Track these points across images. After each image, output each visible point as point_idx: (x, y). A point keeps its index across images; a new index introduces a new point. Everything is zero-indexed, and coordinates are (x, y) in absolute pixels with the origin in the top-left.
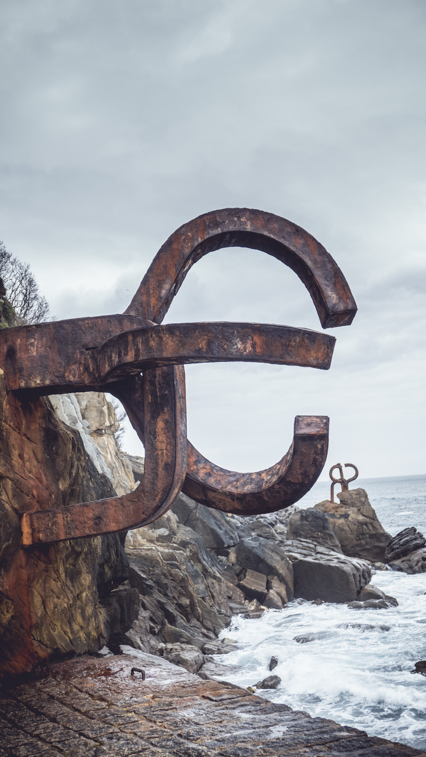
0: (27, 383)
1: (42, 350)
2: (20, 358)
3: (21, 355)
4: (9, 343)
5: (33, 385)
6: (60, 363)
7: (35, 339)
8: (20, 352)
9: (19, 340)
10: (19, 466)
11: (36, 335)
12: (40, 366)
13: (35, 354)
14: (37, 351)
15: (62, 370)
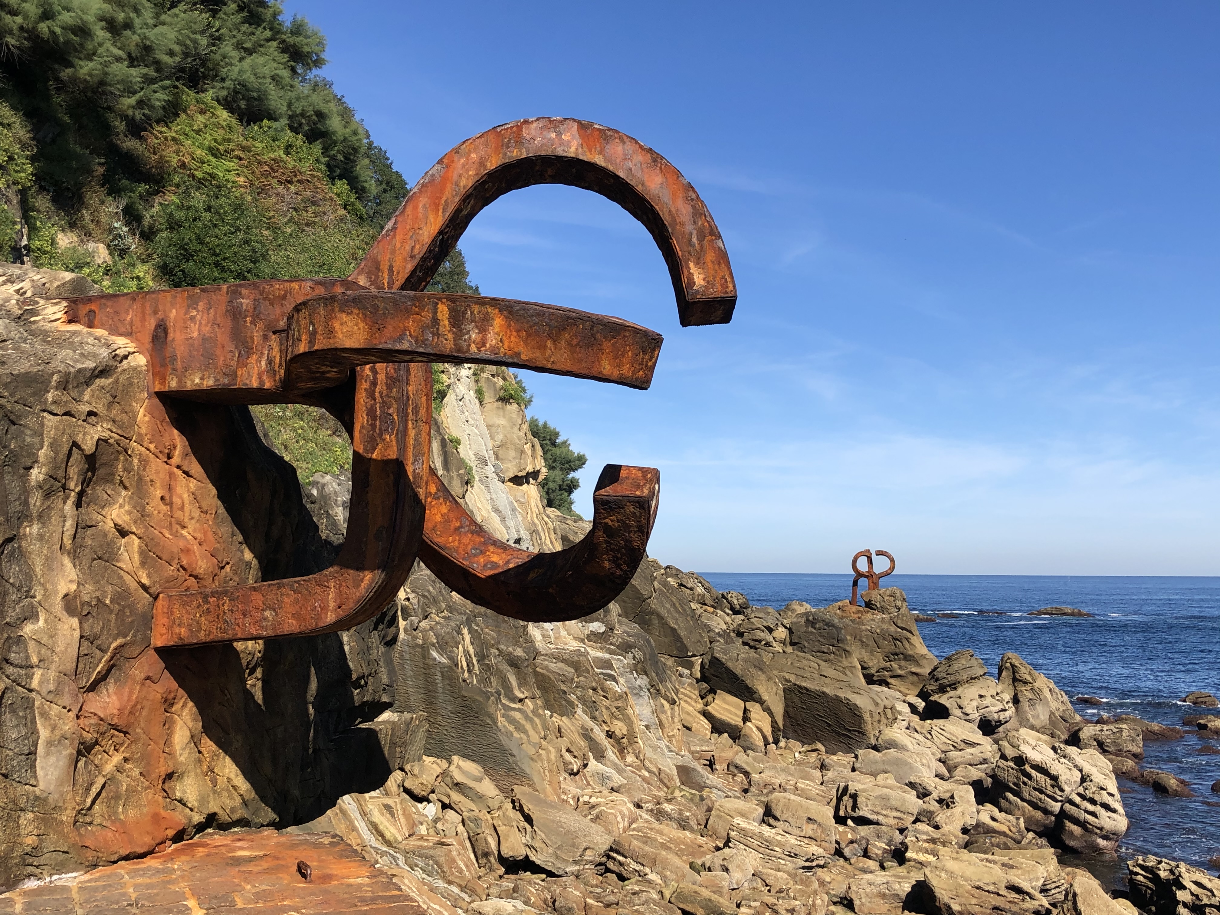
0: (180, 381)
1: (207, 329)
2: (173, 340)
3: (176, 336)
4: (160, 315)
5: (189, 386)
6: (231, 351)
7: (198, 311)
8: (174, 331)
9: (174, 311)
10: (161, 515)
11: (200, 304)
12: (202, 355)
13: (195, 334)
14: (199, 330)
15: (234, 363)
